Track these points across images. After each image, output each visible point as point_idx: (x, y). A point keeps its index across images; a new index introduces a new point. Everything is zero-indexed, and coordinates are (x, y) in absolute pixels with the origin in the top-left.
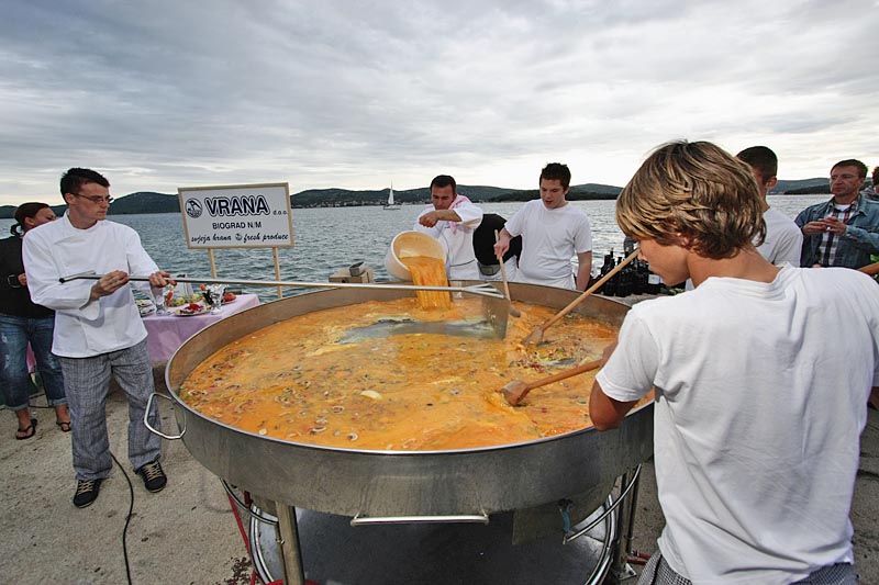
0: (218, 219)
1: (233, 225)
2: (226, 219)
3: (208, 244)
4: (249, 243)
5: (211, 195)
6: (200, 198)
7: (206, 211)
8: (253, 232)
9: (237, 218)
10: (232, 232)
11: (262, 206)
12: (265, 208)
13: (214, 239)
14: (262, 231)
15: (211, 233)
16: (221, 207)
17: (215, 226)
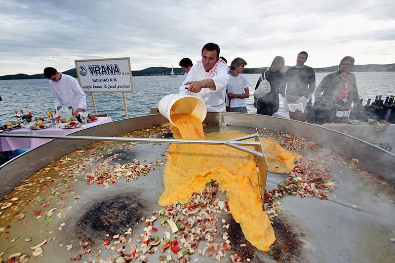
0: (95, 77)
1: (102, 80)
2: (99, 77)
3: (91, 90)
4: (111, 89)
5: (92, 64)
6: (86, 65)
7: (89, 72)
8: (112, 84)
9: (104, 77)
10: (102, 84)
11: (116, 70)
12: (118, 71)
13: (94, 87)
14: (117, 84)
15: (92, 84)
16: (96, 70)
17: (94, 80)
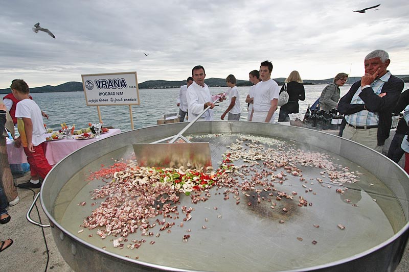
0: (102, 91)
1: (109, 94)
2: (105, 91)
3: (97, 103)
4: (117, 103)
5: (98, 78)
6: (93, 79)
7: (95, 86)
8: (119, 97)
9: (111, 90)
10: (109, 97)
11: (123, 84)
12: (125, 85)
13: (100, 101)
14: (124, 97)
15: (98, 97)
16: (103, 84)
17: (100, 94)
